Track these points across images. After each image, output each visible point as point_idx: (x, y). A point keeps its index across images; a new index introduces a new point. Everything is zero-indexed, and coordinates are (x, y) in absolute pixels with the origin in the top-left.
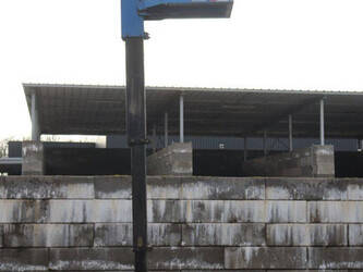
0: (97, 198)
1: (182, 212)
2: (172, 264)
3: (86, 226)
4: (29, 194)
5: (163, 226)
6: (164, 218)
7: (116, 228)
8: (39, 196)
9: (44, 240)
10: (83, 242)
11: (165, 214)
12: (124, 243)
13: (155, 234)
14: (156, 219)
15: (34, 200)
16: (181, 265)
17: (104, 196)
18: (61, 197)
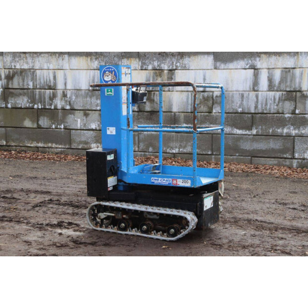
0: (216, 68)
1: (297, 80)
2: (285, 131)
3: (206, 94)
4: (158, 66)
5: (278, 94)
6: (279, 87)
7: (233, 96)
8: (166, 68)
9: (171, 106)
10: (203, 108)
11: (280, 83)
12: (240, 110)
13: (269, 102)
14: (271, 87)
15: (162, 70)
16: (294, 132)
17: (222, 66)
18: (185, 68)
